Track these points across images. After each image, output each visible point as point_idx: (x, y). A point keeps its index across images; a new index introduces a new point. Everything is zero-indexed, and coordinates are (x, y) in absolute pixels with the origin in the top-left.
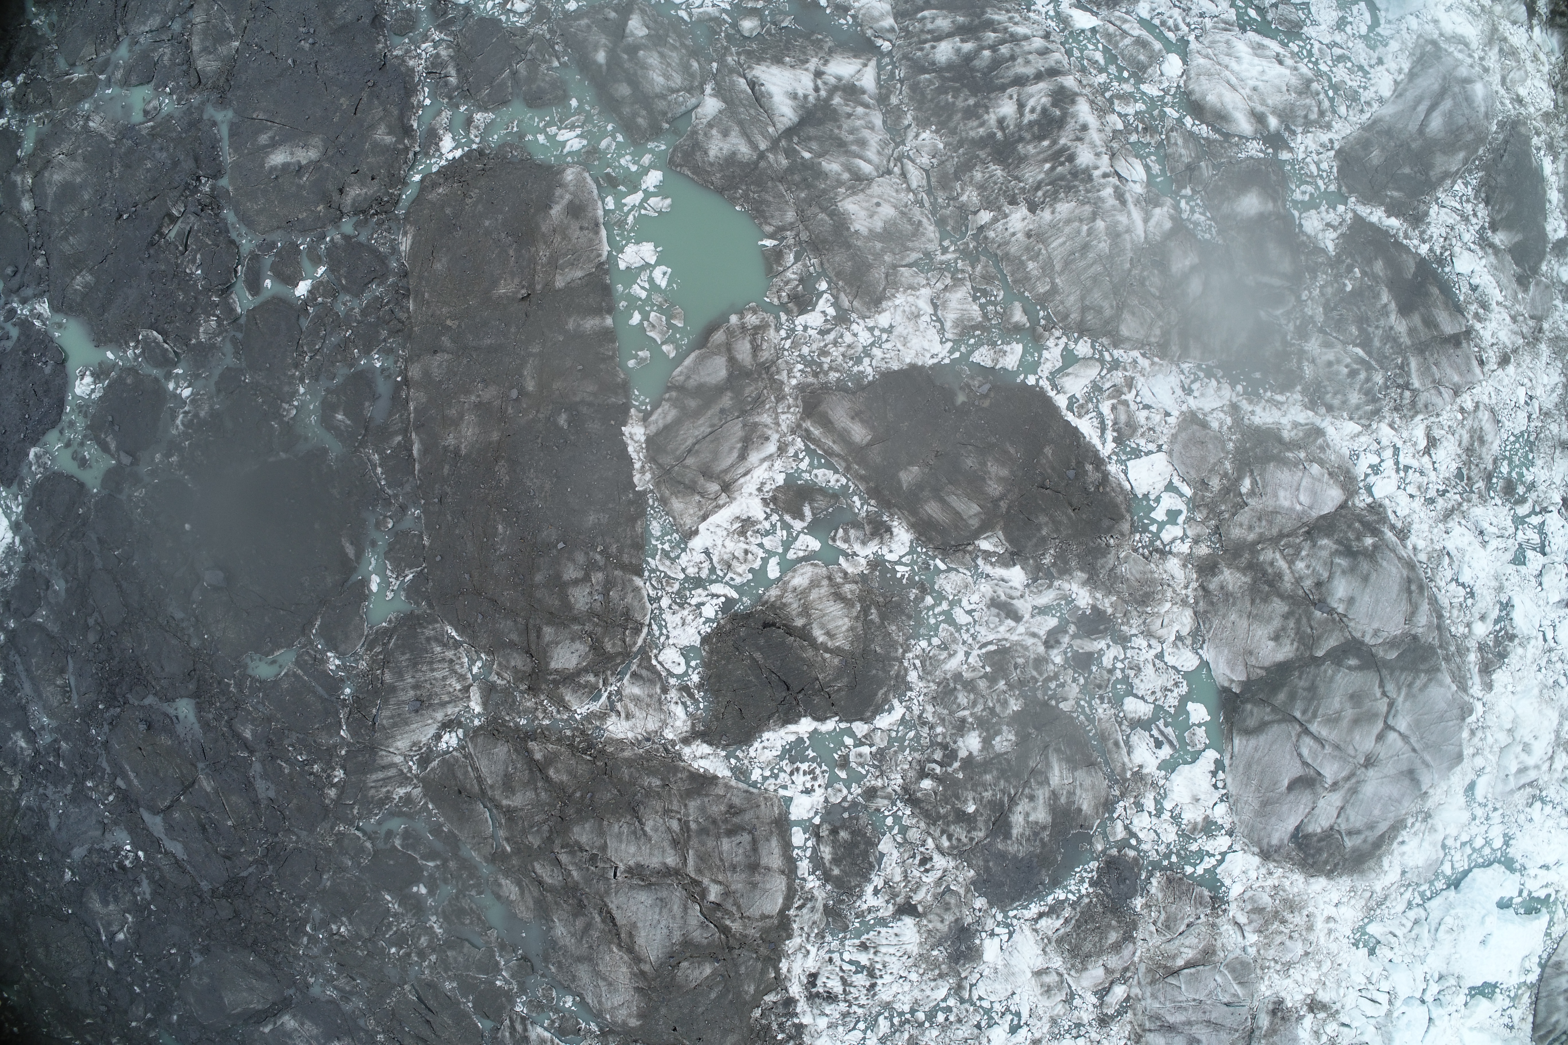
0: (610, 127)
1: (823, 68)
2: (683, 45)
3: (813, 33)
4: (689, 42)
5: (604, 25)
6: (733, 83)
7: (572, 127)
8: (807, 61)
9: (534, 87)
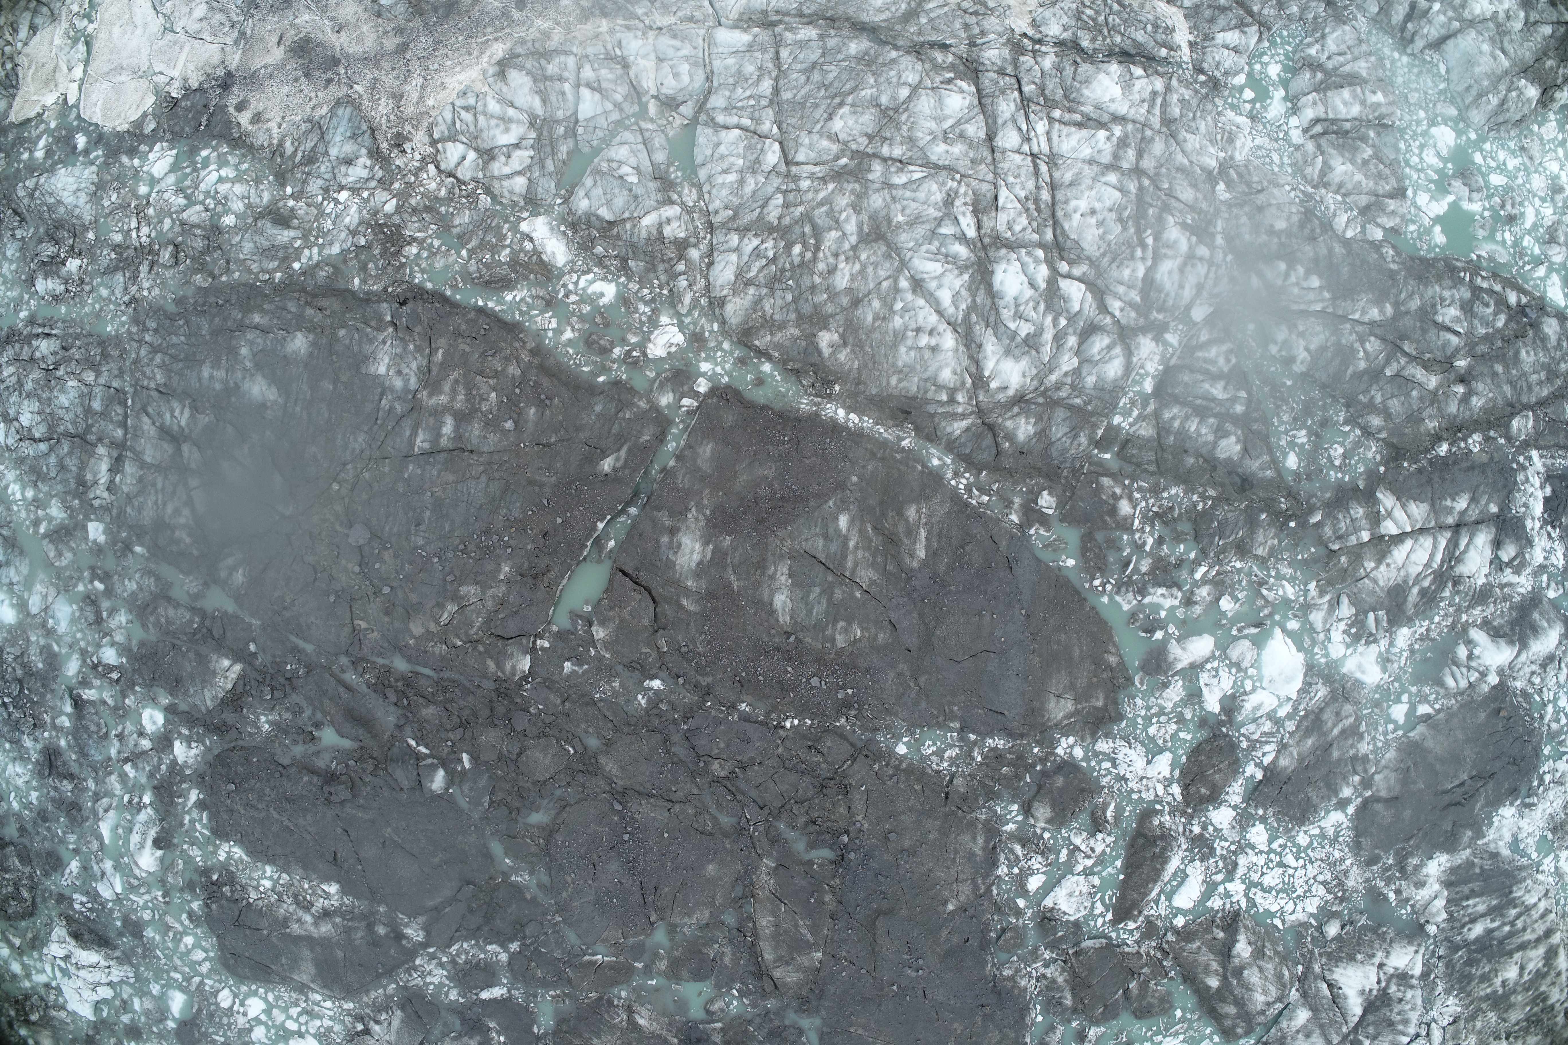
0: (1208, 1031)
1: (1385, 961)
2: (1275, 952)
3: (1380, 926)
4: (1280, 949)
5: (1212, 945)
6: (1318, 989)
7: (1176, 1034)
8: (1373, 956)
9: (1144, 1003)
